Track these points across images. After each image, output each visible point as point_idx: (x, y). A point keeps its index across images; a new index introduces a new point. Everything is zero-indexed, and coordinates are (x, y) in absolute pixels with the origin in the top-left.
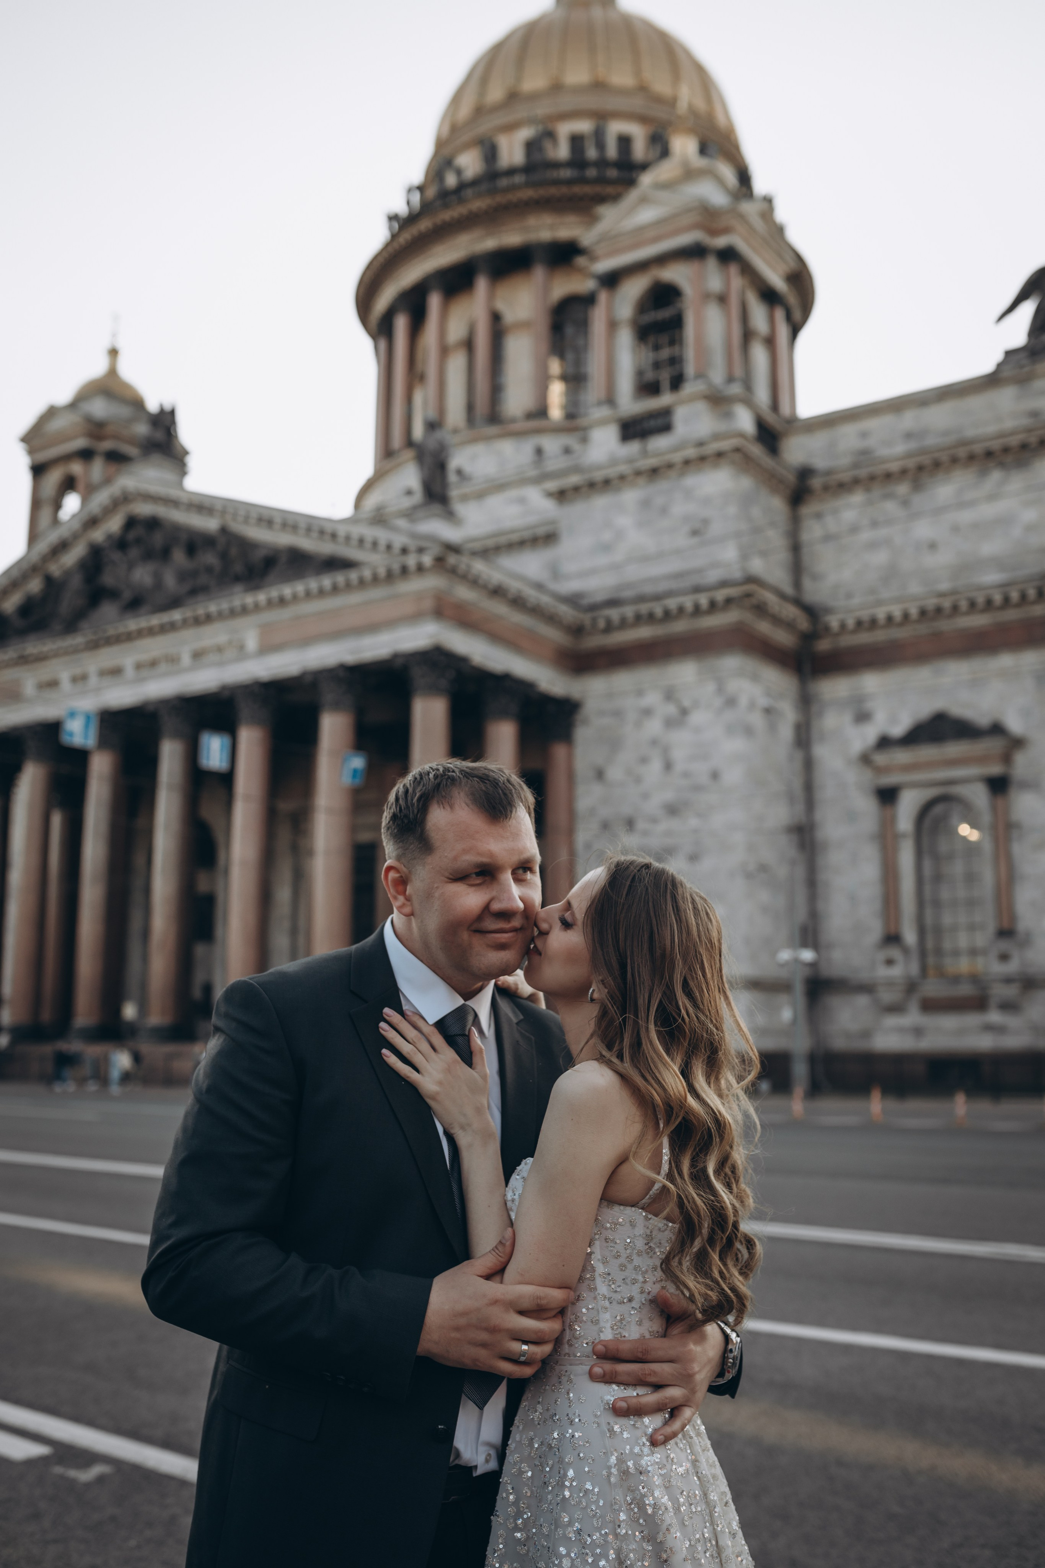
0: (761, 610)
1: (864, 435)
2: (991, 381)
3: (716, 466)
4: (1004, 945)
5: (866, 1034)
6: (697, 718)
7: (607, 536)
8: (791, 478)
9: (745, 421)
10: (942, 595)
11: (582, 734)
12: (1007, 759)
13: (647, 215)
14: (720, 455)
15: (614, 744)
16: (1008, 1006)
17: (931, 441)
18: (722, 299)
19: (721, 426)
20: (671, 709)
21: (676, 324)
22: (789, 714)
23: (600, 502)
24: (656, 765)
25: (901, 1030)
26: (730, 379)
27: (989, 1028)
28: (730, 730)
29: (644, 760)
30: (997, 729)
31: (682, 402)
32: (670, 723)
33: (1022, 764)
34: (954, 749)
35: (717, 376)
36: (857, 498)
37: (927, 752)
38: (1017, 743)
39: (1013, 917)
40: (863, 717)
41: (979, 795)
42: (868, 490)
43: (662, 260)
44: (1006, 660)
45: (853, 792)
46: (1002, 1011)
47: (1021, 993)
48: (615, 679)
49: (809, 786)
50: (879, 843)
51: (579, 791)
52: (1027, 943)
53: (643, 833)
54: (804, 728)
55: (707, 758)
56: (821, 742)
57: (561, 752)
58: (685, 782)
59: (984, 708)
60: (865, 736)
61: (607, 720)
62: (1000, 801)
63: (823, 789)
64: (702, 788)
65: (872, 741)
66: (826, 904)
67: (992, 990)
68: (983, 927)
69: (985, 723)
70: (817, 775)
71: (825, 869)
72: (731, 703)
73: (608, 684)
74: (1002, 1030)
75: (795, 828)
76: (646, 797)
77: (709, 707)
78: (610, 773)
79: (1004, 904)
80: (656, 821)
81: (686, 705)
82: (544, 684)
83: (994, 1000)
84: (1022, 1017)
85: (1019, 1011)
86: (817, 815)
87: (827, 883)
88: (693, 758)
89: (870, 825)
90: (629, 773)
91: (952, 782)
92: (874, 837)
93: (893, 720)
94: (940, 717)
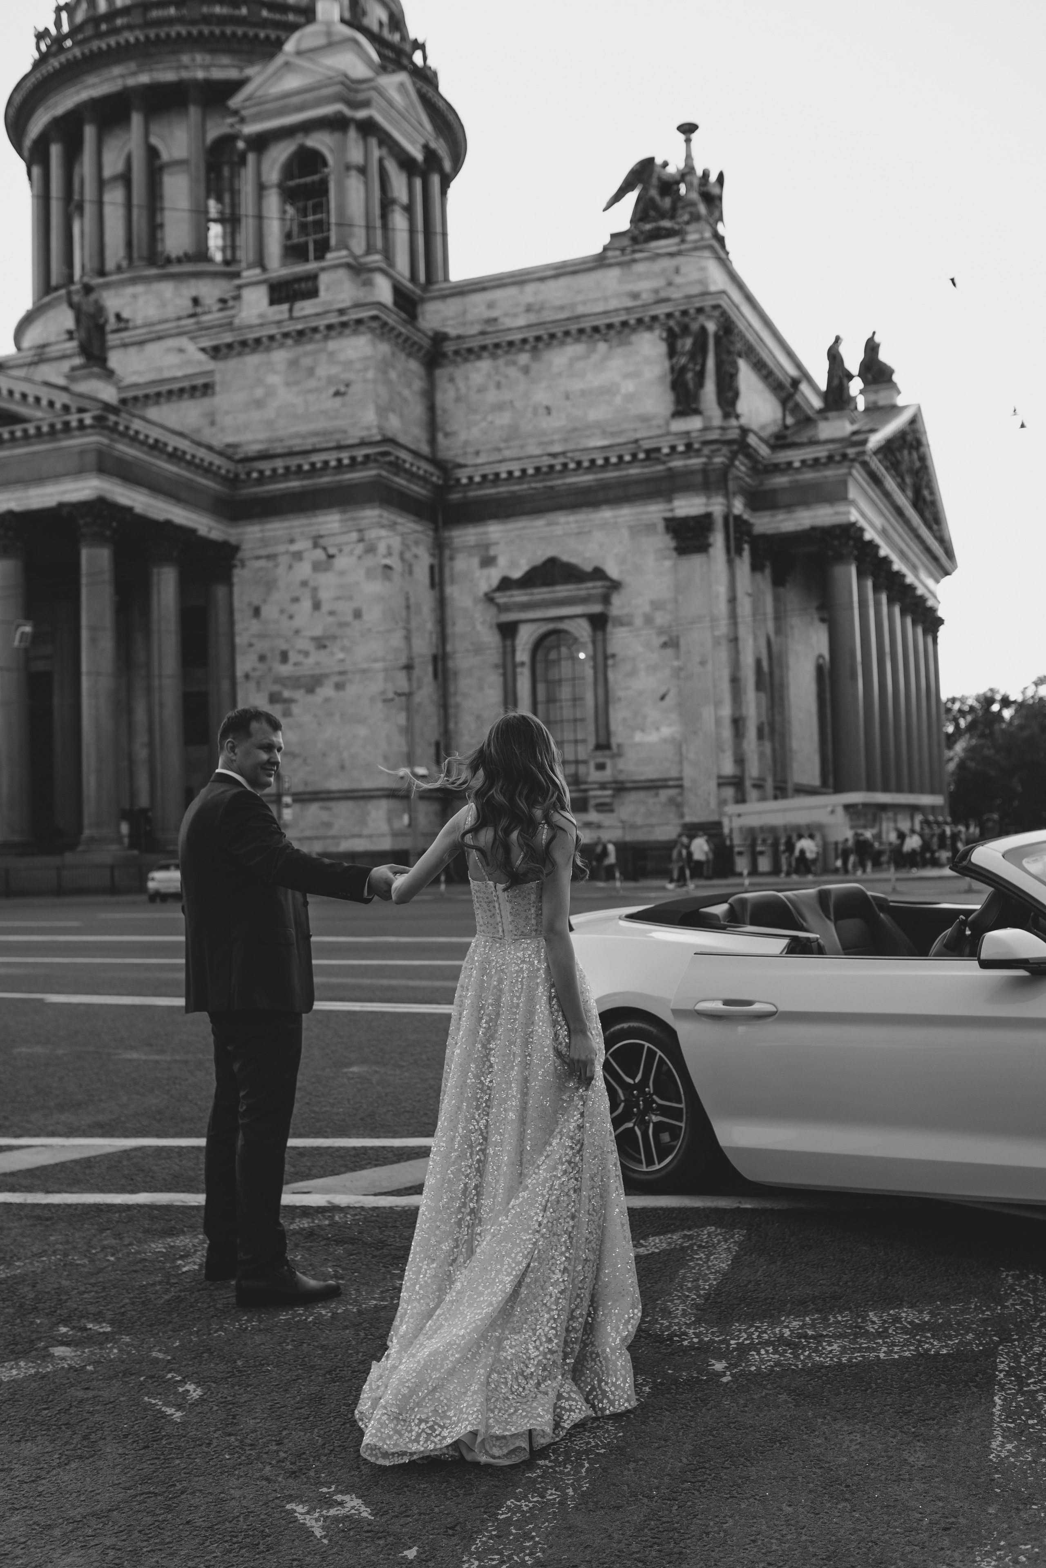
0: (397, 466)
1: (491, 305)
2: (600, 262)
3: (355, 332)
4: (601, 757)
6: (340, 562)
7: (259, 393)
8: (426, 343)
9: (383, 291)
10: (554, 455)
11: (239, 575)
12: (606, 600)
13: (292, 82)
14: (359, 322)
15: (270, 585)
16: (604, 807)
17: (548, 316)
18: (363, 170)
19: (361, 295)
20: (319, 554)
21: (322, 189)
22: (424, 560)
23: (253, 360)
24: (306, 604)
26: (369, 250)
27: (588, 825)
28: (370, 574)
29: (296, 600)
30: (598, 574)
31: (323, 269)
32: (317, 567)
33: (618, 605)
34: (562, 591)
35: (358, 245)
36: (485, 365)
37: (541, 593)
38: (615, 586)
39: (608, 734)
40: (488, 561)
41: (582, 630)
42: (494, 356)
43: (307, 127)
44: (606, 514)
45: (479, 627)
46: (599, 811)
47: (613, 796)
48: (269, 526)
49: (442, 621)
50: (501, 671)
51: (239, 627)
52: (620, 755)
53: (296, 664)
54: (436, 570)
55: (350, 598)
56: (452, 582)
57: (220, 591)
58: (331, 619)
59: (588, 555)
60: (489, 578)
61: (262, 563)
62: (599, 634)
63: (454, 624)
64: (346, 624)
65: (495, 582)
66: (456, 723)
67: (591, 793)
68: (584, 741)
69: (588, 568)
70: (449, 612)
71: (455, 694)
72: (371, 549)
73: (262, 531)
74: (599, 826)
75: (430, 658)
76: (297, 632)
77: (351, 553)
78: (266, 611)
79: (601, 722)
80: (306, 654)
81: (332, 551)
82: (203, 531)
83: (592, 802)
84: (614, 815)
85: (612, 811)
86: (449, 648)
87: (457, 706)
88: (338, 598)
89: (493, 656)
90: (282, 611)
91: (561, 619)
92: (496, 666)
93: (513, 564)
94: (552, 562)
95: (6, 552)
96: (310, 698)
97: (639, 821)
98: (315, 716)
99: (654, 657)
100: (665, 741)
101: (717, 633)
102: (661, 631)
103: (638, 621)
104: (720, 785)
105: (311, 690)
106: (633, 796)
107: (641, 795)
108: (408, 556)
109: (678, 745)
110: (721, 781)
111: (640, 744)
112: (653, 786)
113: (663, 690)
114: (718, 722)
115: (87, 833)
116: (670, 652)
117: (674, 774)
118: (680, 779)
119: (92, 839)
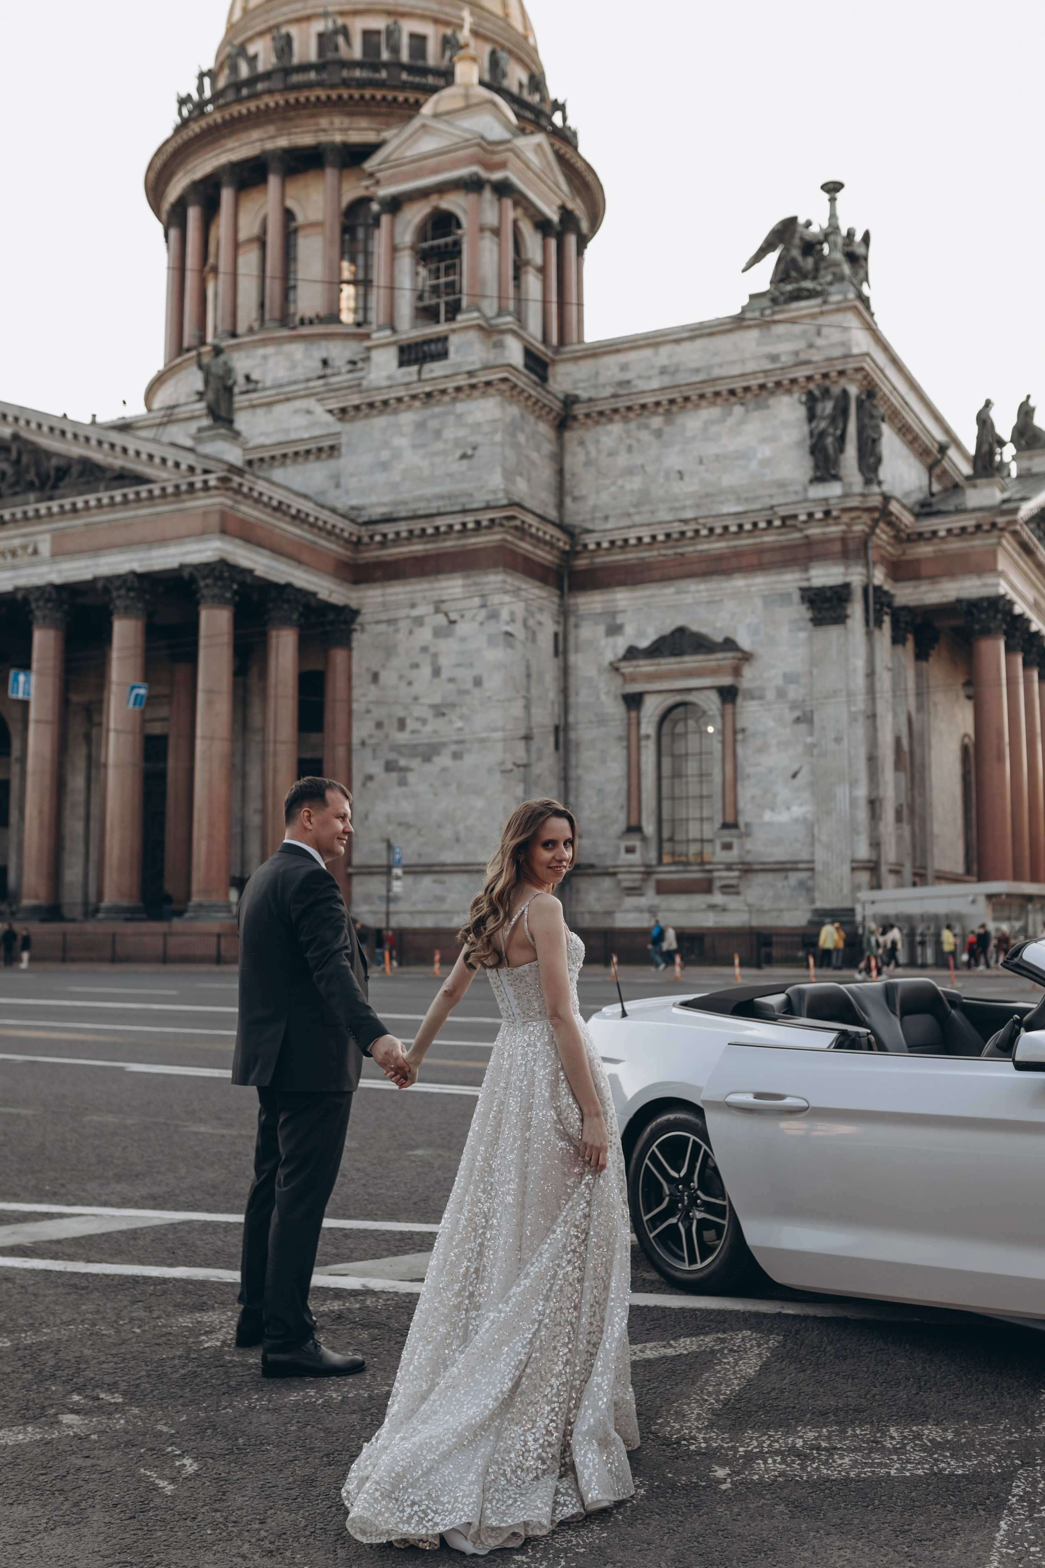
0: (522, 531)
1: (624, 368)
2: (738, 322)
3: (484, 395)
4: (727, 836)
5: (609, 913)
6: (463, 628)
7: (385, 455)
8: (557, 406)
9: (515, 354)
10: (685, 521)
11: (359, 639)
12: (737, 671)
13: (428, 144)
14: (488, 384)
15: (390, 651)
16: (729, 889)
17: (683, 378)
18: (497, 232)
19: (491, 356)
20: (441, 619)
21: (454, 252)
22: (548, 627)
23: (380, 422)
24: (426, 671)
25: (639, 910)
26: (500, 313)
27: (712, 907)
28: (491, 641)
29: (415, 666)
30: (729, 644)
31: (454, 331)
32: (438, 633)
33: (749, 678)
34: (691, 661)
35: (490, 307)
36: (616, 428)
37: (668, 664)
38: (747, 657)
39: (736, 812)
40: (614, 630)
41: (711, 702)
42: (626, 420)
43: (442, 189)
44: (739, 582)
45: (603, 697)
46: (724, 893)
47: (739, 878)
48: (390, 590)
49: (565, 691)
50: (625, 744)
51: (356, 693)
52: (748, 834)
53: (413, 732)
54: (561, 637)
55: (471, 665)
56: (577, 651)
57: (339, 655)
58: (451, 686)
59: (718, 625)
60: (614, 647)
61: (382, 627)
62: (729, 707)
63: (577, 694)
64: (467, 692)
65: (621, 652)
66: (577, 797)
67: (716, 874)
68: (710, 819)
69: (719, 639)
70: (572, 681)
71: (577, 766)
72: (494, 616)
73: (383, 595)
74: (724, 910)
75: (552, 729)
76: (416, 699)
77: (473, 619)
78: (384, 676)
79: (729, 799)
80: (424, 722)
81: (453, 616)
82: (323, 595)
83: (717, 884)
84: (741, 898)
85: (738, 893)
86: (571, 719)
87: (579, 779)
88: (458, 665)
89: (617, 728)
90: (401, 677)
91: (689, 690)
92: (620, 738)
93: (641, 633)
94: (681, 631)
95: (127, 612)
96: (427, 767)
97: (767, 904)
98: (431, 785)
99: (786, 733)
100: (796, 821)
101: (853, 709)
102: (794, 706)
103: (770, 695)
104: (853, 869)
105: (427, 759)
106: (761, 878)
107: (770, 877)
108: (531, 622)
109: (810, 826)
110: (855, 865)
111: (769, 824)
112: (782, 868)
113: (795, 767)
114: (853, 802)
115: (195, 899)
116: (803, 727)
117: (805, 856)
118: (812, 862)
119: (200, 906)
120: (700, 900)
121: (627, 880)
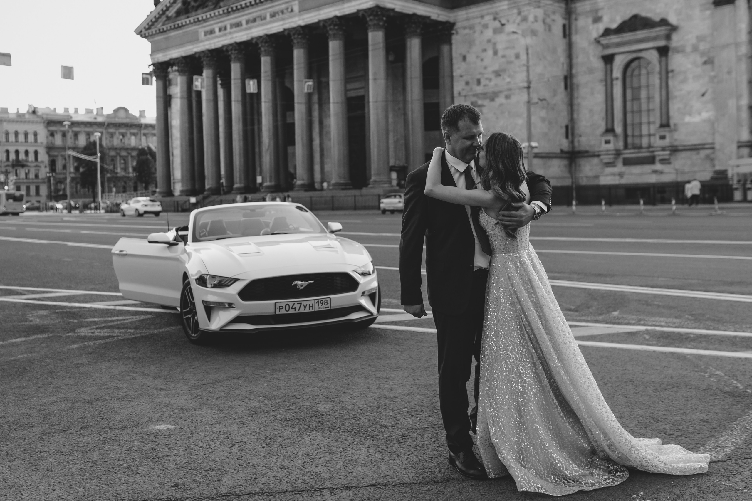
4: (663, 132)
5: (597, 177)
6: (509, 28)
11: (455, 39)
12: (668, 37)
15: (471, 43)
16: (663, 161)
20: (497, 24)
22: (559, 21)
24: (490, 52)
25: (613, 174)
27: (655, 172)
29: (485, 50)
30: (664, 22)
32: (496, 31)
33: (676, 40)
34: (641, 34)
37: (628, 36)
38: (674, 29)
39: (668, 118)
40: (597, 20)
41: (653, 56)
45: (592, 58)
46: (662, 163)
47: (670, 155)
48: (470, 11)
49: (570, 56)
50: (604, 83)
51: (455, 67)
52: (675, 130)
53: (485, 86)
54: (567, 27)
55: (513, 47)
56: (577, 33)
57: (445, 48)
58: (503, 60)
59: (658, 11)
60: (598, 29)
61: (467, 31)
62: (664, 59)
63: (577, 57)
64: (511, 62)
65: (601, 31)
66: (578, 114)
67: (656, 153)
68: (654, 123)
69: (657, 19)
70: (574, 50)
71: (578, 98)
72: (525, 19)
73: (467, 14)
74: (661, 173)
75: (562, 77)
76: (485, 68)
77: (514, 22)
78: (469, 58)
79: (664, 111)
80: (490, 80)
81: (504, 21)
82: (434, 17)
83: (657, 159)
84: (671, 166)
85: (669, 163)
86: (574, 71)
87: (579, 104)
88: (507, 48)
89: (600, 74)
90: (477, 57)
91: (640, 50)
92: (601, 81)
93: (612, 20)
94: (635, 17)
95: (335, 37)
96: (492, 104)
97: (687, 169)
98: (495, 114)
99: (698, 71)
100: (704, 121)
101: (740, 53)
102: (703, 54)
103: (689, 49)
104: (739, 147)
105: (492, 100)
106: (684, 154)
107: (688, 153)
108: (548, 20)
109: (712, 123)
110: (740, 144)
111: (688, 124)
112: (696, 148)
113: (703, 90)
114: (739, 108)
115: (373, 178)
116: (708, 67)
117: (709, 140)
118: (713, 144)
119: (375, 181)
120: (648, 168)
121: (606, 159)
